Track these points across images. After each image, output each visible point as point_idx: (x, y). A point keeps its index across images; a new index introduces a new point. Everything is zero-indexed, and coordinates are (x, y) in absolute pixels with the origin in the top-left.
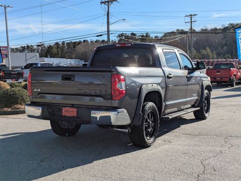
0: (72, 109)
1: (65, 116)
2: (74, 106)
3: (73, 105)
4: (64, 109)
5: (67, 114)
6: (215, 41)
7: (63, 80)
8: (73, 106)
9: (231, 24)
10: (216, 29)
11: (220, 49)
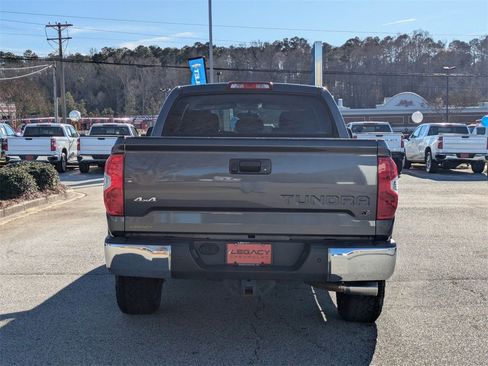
0: (257, 247)
1: (235, 265)
2: (257, 238)
3: (252, 236)
4: (231, 248)
5: (242, 261)
6: (79, 81)
7: (233, 172)
8: (251, 238)
9: (109, 50)
10: (78, 56)
11: (92, 97)
